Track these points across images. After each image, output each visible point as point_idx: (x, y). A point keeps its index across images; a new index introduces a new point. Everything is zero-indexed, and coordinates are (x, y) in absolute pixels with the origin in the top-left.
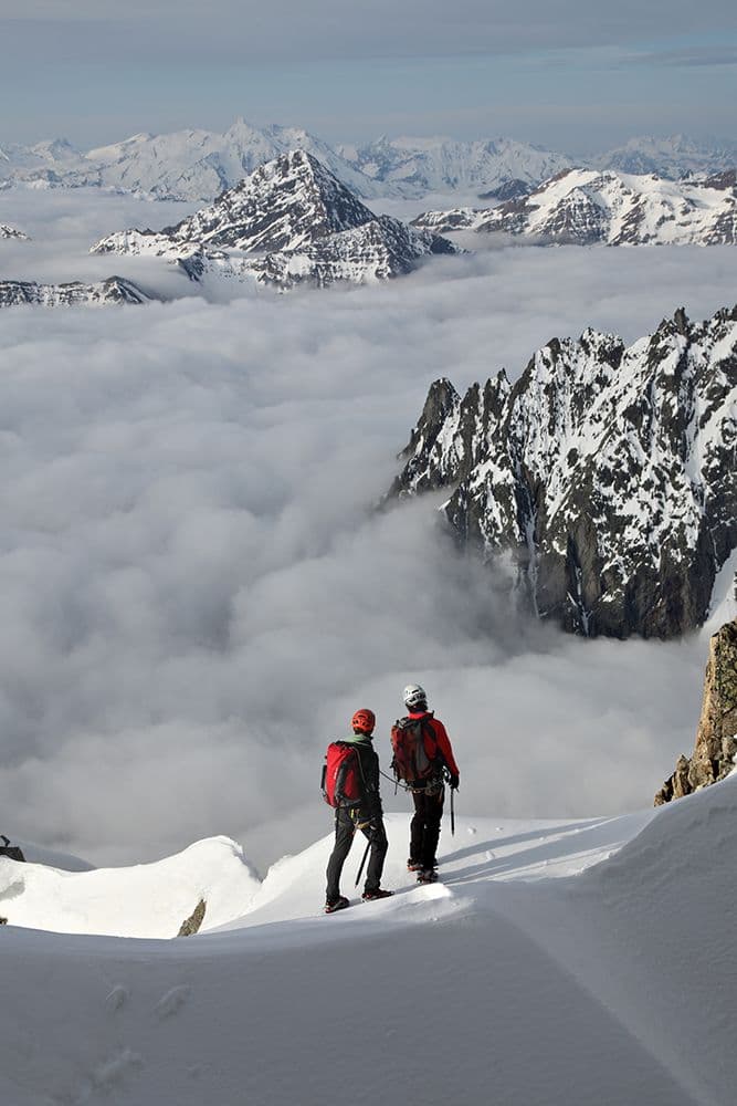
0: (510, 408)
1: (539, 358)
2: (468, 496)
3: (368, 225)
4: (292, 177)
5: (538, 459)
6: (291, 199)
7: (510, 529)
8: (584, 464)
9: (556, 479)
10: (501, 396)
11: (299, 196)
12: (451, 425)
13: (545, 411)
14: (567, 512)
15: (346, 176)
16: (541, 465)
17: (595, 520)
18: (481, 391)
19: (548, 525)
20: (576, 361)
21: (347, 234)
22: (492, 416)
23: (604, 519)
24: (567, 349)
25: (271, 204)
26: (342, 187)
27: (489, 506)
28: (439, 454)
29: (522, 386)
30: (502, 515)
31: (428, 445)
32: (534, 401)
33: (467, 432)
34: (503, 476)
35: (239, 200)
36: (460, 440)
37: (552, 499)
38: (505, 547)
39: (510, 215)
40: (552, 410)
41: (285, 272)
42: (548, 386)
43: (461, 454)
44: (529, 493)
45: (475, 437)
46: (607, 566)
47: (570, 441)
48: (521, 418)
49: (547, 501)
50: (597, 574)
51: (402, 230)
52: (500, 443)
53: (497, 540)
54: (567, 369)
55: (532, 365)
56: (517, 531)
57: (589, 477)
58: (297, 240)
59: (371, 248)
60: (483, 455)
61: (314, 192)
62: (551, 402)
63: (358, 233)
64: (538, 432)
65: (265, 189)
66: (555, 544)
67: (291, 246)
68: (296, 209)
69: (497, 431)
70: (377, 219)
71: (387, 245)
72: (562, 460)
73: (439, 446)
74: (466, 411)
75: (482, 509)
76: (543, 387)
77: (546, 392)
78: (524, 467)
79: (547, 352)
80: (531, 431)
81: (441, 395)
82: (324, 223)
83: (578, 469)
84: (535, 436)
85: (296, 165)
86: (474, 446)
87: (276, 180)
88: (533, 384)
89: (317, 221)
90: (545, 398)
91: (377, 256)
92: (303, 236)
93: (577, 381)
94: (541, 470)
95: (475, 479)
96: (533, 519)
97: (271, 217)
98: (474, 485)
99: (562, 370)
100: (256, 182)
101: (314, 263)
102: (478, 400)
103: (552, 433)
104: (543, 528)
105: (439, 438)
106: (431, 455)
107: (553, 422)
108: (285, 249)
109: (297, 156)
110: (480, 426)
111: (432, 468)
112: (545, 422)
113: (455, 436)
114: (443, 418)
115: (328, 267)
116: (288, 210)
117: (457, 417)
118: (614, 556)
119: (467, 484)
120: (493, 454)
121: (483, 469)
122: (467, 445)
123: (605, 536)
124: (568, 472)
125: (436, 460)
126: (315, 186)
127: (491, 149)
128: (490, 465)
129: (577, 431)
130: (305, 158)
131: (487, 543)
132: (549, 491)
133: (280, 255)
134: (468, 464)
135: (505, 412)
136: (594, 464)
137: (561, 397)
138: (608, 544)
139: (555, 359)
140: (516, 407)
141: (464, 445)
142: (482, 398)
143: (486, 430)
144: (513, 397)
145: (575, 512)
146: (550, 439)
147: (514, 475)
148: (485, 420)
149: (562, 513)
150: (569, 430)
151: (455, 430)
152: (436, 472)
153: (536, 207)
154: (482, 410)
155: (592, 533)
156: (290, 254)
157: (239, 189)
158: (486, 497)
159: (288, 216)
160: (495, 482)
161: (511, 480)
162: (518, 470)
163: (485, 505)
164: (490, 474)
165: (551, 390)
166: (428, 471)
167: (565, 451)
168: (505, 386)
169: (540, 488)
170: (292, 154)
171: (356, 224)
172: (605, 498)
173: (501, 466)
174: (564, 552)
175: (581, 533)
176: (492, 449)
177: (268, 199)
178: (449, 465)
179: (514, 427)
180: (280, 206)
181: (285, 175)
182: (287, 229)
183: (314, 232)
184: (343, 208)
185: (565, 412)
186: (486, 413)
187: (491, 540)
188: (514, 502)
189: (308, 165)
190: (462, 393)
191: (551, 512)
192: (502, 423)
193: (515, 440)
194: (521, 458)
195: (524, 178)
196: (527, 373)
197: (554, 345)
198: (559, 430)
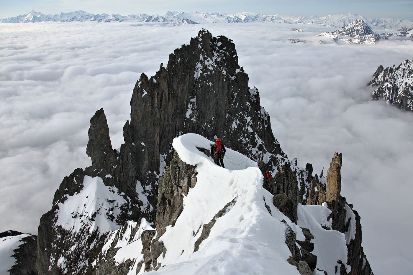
0: (395, 73)
1: (403, 63)
2: (382, 89)
3: (372, 34)
4: (358, 24)
5: (398, 83)
6: (357, 28)
7: (389, 96)
8: (408, 85)
9: (401, 88)
10: (393, 70)
11: (359, 28)
12: (381, 75)
13: (402, 74)
14: (402, 95)
15: (369, 25)
16: (399, 84)
17: (408, 97)
18: (389, 68)
19: (398, 97)
20: (411, 65)
21: (367, 36)
22: (390, 74)
23: (410, 97)
24: (409, 62)
25: (353, 29)
26: (368, 27)
27: (386, 91)
28: (378, 80)
29: (398, 68)
30: (388, 93)
31: (376, 78)
32: (400, 72)
33: (384, 76)
34: (390, 86)
35: (347, 28)
36: (383, 78)
37: (400, 91)
38: (388, 100)
39: (403, 34)
40: (404, 74)
41: (353, 42)
42: (404, 69)
43: (382, 80)
44: (395, 90)
45: (386, 77)
46: (408, 106)
47: (406, 80)
48: (396, 75)
49: (399, 92)
50: (406, 108)
51: (379, 36)
52: (391, 79)
53: (386, 98)
54: (409, 66)
55: (401, 64)
56: (391, 97)
57: (409, 88)
58: (357, 36)
59: (372, 39)
60: (387, 81)
61: (362, 27)
62: (404, 72)
63: (369, 36)
64: (400, 78)
65: (352, 26)
66: (398, 100)
67: (356, 37)
68: (358, 30)
69: (391, 77)
70: (373, 33)
71: (375, 38)
72: (403, 84)
73: (378, 78)
74: (385, 72)
75: (384, 92)
76: (403, 69)
77: (403, 70)
78: (395, 84)
79: (405, 62)
80: (398, 78)
81: (380, 68)
82: (363, 33)
83: (406, 86)
84: (399, 79)
85: (359, 22)
86: (385, 79)
87: (355, 25)
88: (400, 68)
89: (362, 33)
90: (403, 71)
91: (372, 40)
92: (358, 35)
93: (410, 69)
94: (398, 86)
95: (384, 86)
96: (395, 95)
97: (353, 32)
98: (384, 87)
99: (407, 66)
100: (351, 25)
101: (359, 41)
102: (388, 70)
103: (402, 78)
104: (397, 97)
105: (378, 77)
106: (376, 80)
107: (403, 76)
108: (354, 38)
109: (360, 20)
110: (387, 75)
111: (376, 82)
112: (402, 76)
113: (382, 77)
114: (380, 73)
115: (362, 42)
116: (356, 30)
117: (383, 73)
118: (410, 104)
119: (382, 86)
120: (389, 81)
121: (386, 84)
122: (384, 79)
123: (409, 100)
124: (404, 87)
125: (377, 81)
126: (362, 26)
127: (401, 21)
128: (388, 83)
129: (408, 79)
130: (361, 21)
131: (384, 98)
132: (399, 90)
133: (353, 39)
134: (383, 82)
135: (393, 73)
136: (410, 86)
137: (406, 72)
138: (410, 102)
139: (406, 64)
140: (396, 73)
141: (383, 79)
142: (389, 70)
143: (388, 76)
144: (396, 70)
145: (404, 95)
146: (402, 79)
147: (393, 86)
148: (389, 74)
149: (401, 95)
150: (406, 78)
151: (382, 76)
152: (376, 83)
153: (409, 33)
154: (388, 72)
155: (407, 99)
156: (355, 39)
157: (347, 26)
158: (386, 89)
159: (356, 31)
160: (388, 87)
161: (392, 87)
162: (394, 85)
163: (385, 91)
164: (387, 85)
165: (404, 70)
166: (375, 83)
167: (404, 82)
168: (394, 68)
169: (397, 89)
170: (359, 20)
171: (369, 34)
172: (411, 93)
173: (390, 84)
174: (400, 102)
175: (404, 99)
176: (389, 80)
177: (353, 28)
178: (379, 82)
179: (395, 76)
180: (355, 29)
181: (357, 24)
182: (355, 34)
183: (361, 35)
184: (367, 31)
185: (406, 75)
186: (389, 73)
187: (385, 98)
188: (391, 91)
189: (362, 22)
190: (385, 68)
191: (399, 94)
192: (392, 75)
193: (394, 79)
194: (395, 83)
195: (407, 27)
196: (400, 66)
197: (407, 61)
198: (404, 78)
